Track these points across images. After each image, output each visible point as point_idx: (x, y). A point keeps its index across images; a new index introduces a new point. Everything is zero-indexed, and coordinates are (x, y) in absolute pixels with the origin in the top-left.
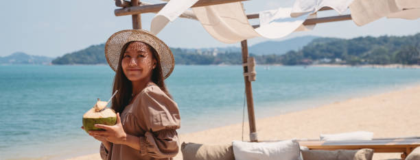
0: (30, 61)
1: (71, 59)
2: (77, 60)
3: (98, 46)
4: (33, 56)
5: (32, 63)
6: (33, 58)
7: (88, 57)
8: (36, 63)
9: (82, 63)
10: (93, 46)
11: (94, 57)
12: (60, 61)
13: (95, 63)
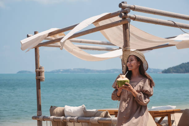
0: (151, 71)
1: (171, 70)
2: (175, 71)
3: (186, 63)
4: (153, 69)
5: (152, 72)
6: (153, 70)
7: (181, 70)
8: (154, 72)
9: (177, 72)
10: (183, 64)
11: (184, 69)
12: (166, 71)
13: (184, 72)
